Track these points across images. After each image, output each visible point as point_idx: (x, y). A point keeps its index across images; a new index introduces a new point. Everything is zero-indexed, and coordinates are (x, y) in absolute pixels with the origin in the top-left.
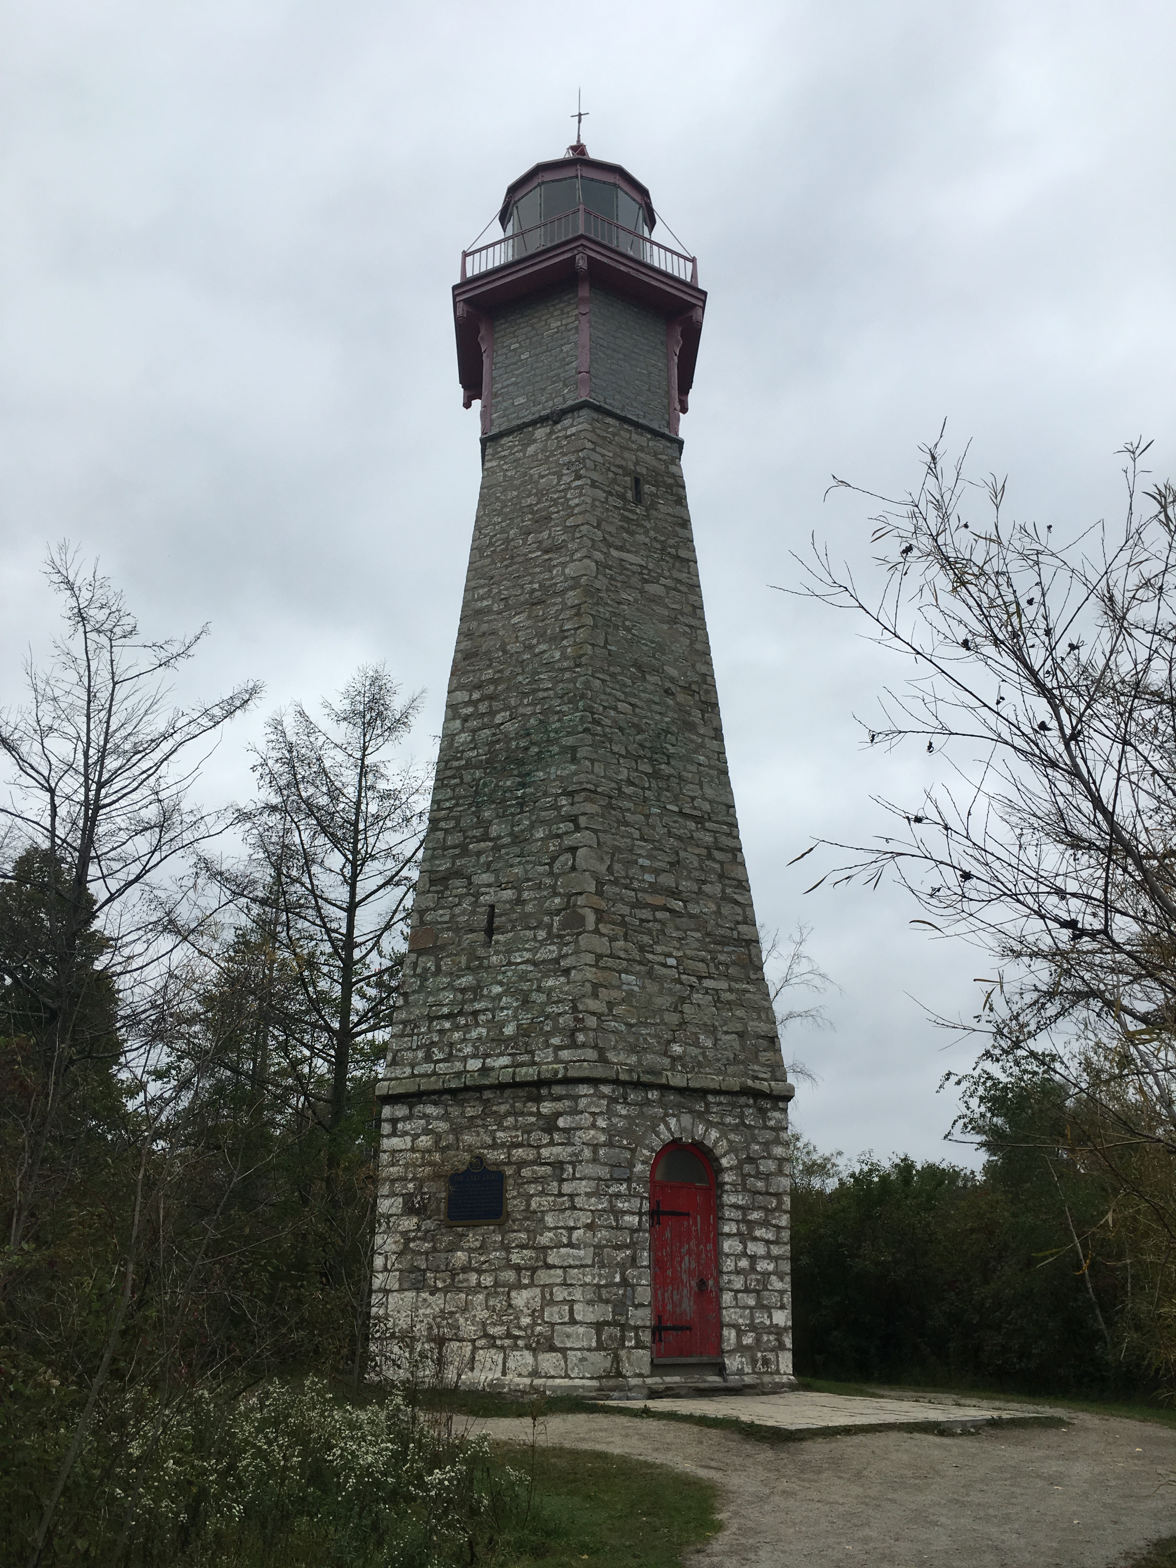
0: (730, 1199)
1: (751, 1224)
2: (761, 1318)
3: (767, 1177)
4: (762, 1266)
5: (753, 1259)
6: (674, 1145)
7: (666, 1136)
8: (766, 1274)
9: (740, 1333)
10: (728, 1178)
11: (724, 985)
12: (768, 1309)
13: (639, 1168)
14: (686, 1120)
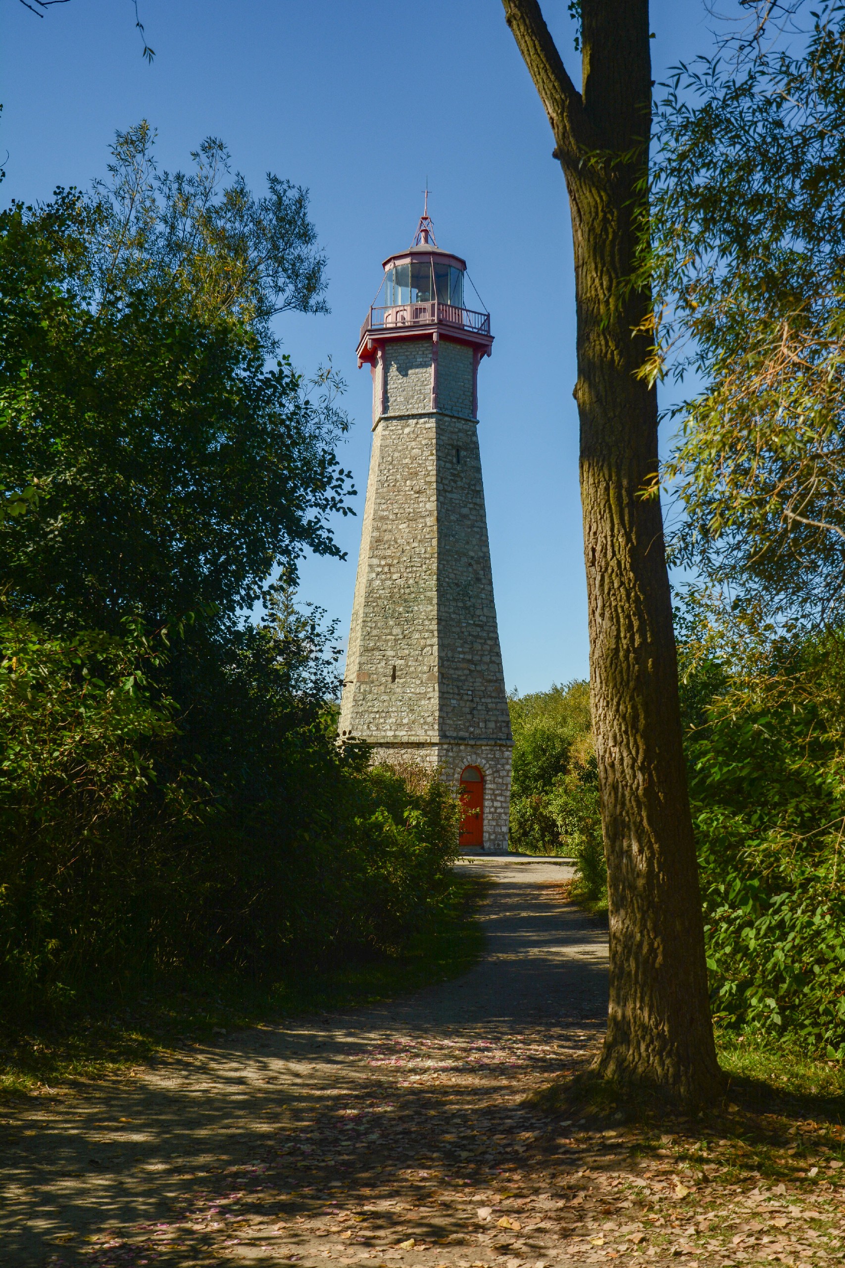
0: (488, 786)
1: (496, 795)
2: (498, 830)
3: (503, 778)
4: (499, 810)
5: (496, 808)
6: (469, 767)
7: (466, 764)
8: (500, 814)
9: (490, 834)
10: (488, 778)
11: (489, 700)
12: (501, 826)
13: (456, 776)
14: (474, 756)
